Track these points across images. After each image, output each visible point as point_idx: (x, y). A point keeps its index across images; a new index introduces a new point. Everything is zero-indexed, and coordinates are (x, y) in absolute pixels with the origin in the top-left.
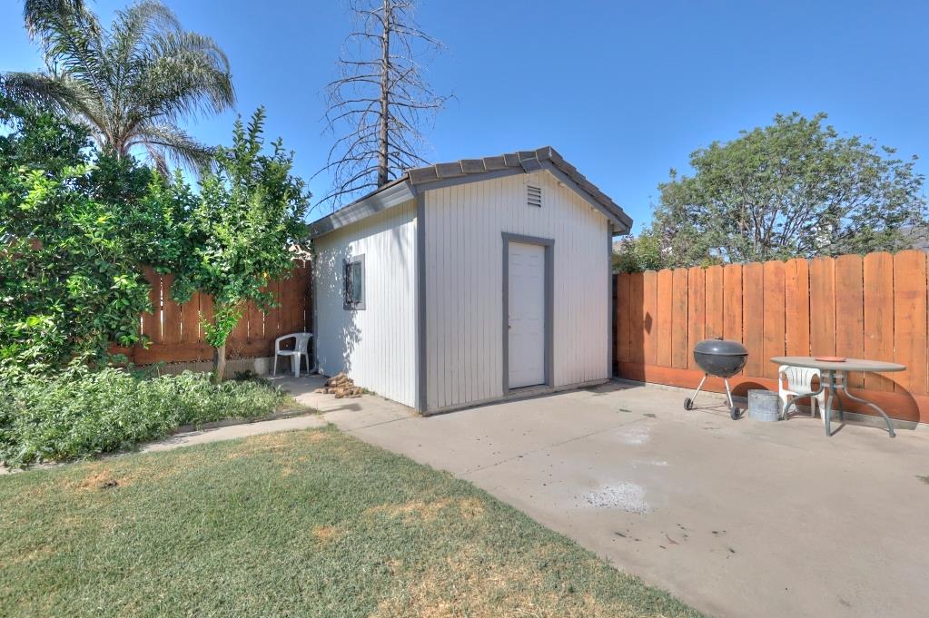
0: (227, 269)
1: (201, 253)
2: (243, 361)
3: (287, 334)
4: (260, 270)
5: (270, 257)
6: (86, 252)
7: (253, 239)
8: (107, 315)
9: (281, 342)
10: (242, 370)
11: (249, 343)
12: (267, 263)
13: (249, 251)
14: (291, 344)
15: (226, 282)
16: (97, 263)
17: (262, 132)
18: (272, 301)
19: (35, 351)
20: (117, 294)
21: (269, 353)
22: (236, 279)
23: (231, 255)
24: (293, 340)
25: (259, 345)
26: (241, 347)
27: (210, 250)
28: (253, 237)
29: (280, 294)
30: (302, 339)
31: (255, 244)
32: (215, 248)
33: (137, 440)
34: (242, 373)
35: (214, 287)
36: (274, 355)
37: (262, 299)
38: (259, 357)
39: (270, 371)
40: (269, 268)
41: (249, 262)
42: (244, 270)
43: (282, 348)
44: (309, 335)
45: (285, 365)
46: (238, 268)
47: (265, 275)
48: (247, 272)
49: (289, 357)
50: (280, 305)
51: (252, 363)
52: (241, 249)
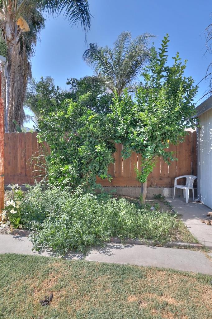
0: (147, 139)
1: (133, 130)
2: (158, 189)
3: (181, 176)
4: (165, 138)
5: (170, 128)
6: (87, 134)
7: (160, 119)
8: (94, 165)
9: (177, 180)
10: (157, 194)
11: (161, 179)
12: (169, 134)
13: (159, 127)
14: (183, 182)
15: (146, 146)
16: (91, 139)
17: (167, 52)
18: (173, 156)
19: (66, 181)
20: (99, 154)
21: (171, 186)
22: (152, 144)
23: (148, 130)
24: (185, 179)
25: (166, 181)
26: (157, 181)
27: (138, 129)
28: (160, 117)
29: (178, 152)
30: (190, 179)
31: (162, 122)
32: (141, 127)
33: (88, 245)
34: (157, 195)
35: (141, 150)
36: (174, 187)
37: (167, 156)
38: (166, 187)
39: (171, 196)
40: (171, 137)
41: (158, 133)
42: (156, 139)
43: (179, 183)
44: (195, 177)
45: (180, 194)
46: (152, 138)
47: (168, 141)
48: (158, 140)
49: (183, 189)
50: (177, 159)
51: (162, 191)
52: (154, 126)
